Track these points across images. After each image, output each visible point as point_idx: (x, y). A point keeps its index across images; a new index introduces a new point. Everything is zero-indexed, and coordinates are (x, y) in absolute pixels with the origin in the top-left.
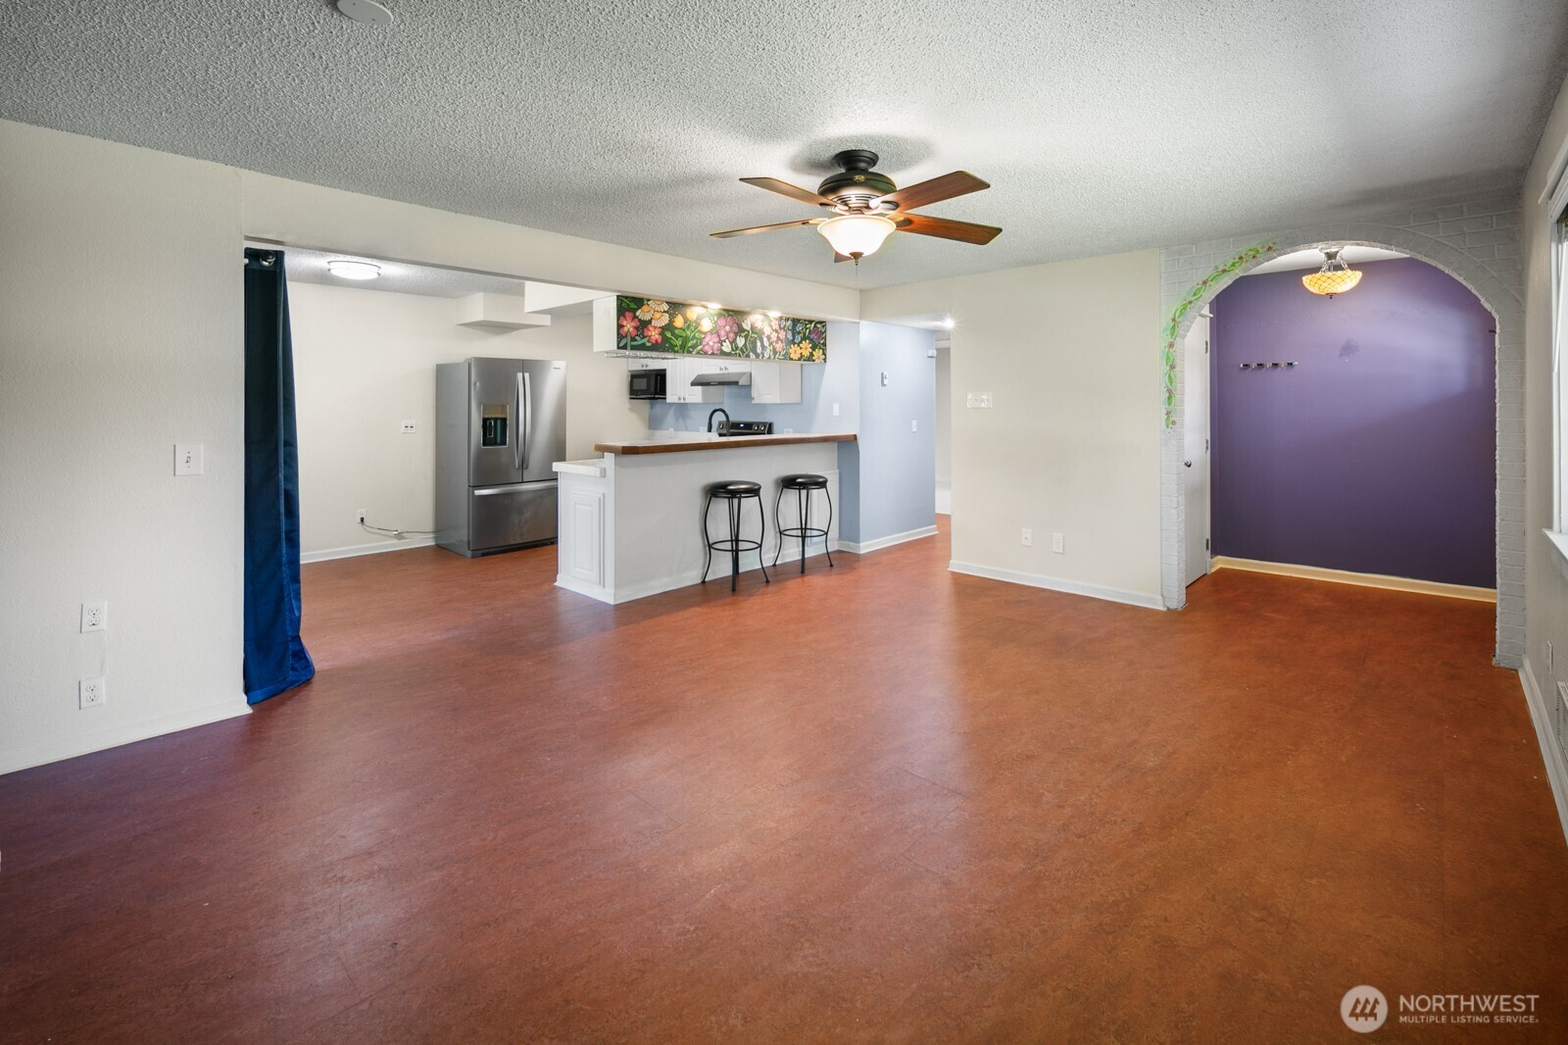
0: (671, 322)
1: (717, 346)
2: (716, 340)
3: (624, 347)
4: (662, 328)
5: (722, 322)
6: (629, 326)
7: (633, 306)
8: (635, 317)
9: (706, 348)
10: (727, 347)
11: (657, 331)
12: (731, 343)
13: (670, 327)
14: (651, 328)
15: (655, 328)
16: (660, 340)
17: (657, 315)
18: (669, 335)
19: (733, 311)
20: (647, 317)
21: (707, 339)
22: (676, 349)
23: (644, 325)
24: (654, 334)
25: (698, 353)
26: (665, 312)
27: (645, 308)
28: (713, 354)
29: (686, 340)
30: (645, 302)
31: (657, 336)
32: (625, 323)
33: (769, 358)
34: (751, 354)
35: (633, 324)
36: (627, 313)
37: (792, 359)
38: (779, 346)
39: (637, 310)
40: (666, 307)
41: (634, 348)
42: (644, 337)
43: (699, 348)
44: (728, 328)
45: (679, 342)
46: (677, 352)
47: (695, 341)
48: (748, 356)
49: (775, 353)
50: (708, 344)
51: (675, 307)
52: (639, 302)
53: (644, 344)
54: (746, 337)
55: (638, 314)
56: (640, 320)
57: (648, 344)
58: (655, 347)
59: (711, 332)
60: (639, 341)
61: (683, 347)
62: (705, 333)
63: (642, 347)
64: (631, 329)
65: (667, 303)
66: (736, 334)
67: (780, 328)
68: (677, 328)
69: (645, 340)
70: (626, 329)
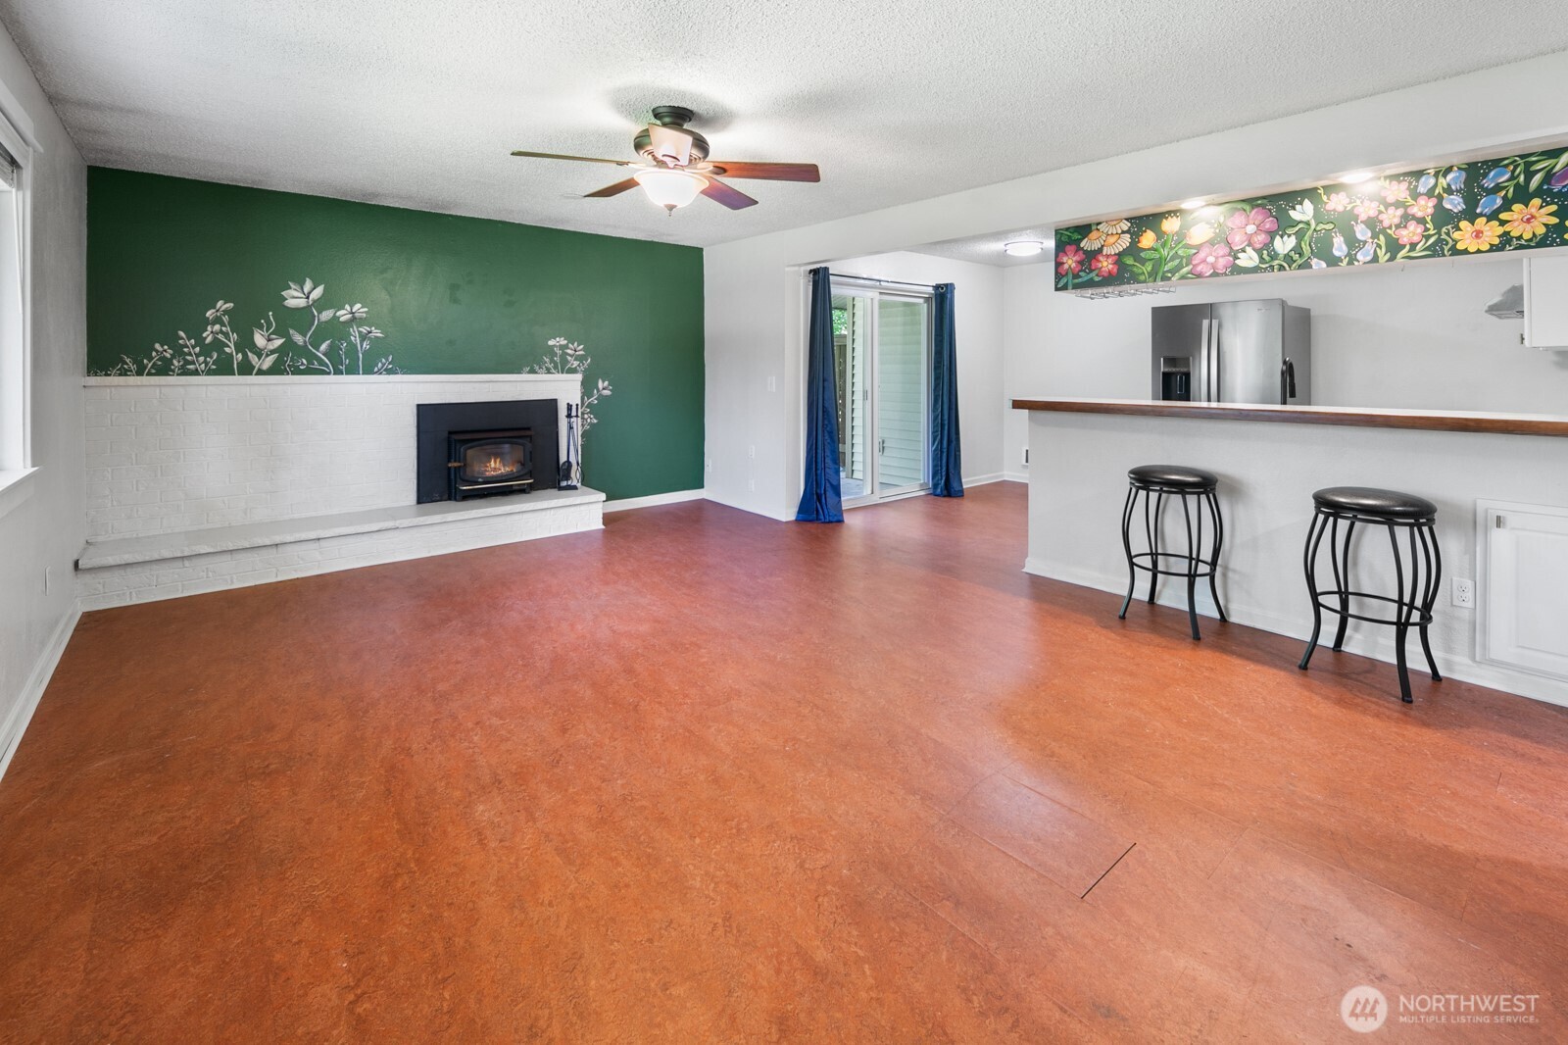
0: (1134, 243)
1: (1222, 262)
2: (1222, 250)
3: (1064, 288)
4: (1119, 254)
5: (1239, 219)
6: (1070, 262)
7: (1076, 236)
8: (1079, 249)
9: (1199, 268)
10: (1248, 259)
11: (1110, 261)
12: (1259, 252)
13: (1133, 250)
14: (1101, 258)
15: (1108, 256)
16: (1115, 270)
17: (1111, 240)
18: (1129, 261)
19: (1264, 198)
20: (1096, 246)
21: (1202, 255)
22: (1142, 278)
23: (1093, 255)
24: (1106, 265)
25: (1183, 277)
26: (1123, 232)
27: (1094, 235)
28: (1215, 274)
29: (1158, 263)
30: (1094, 227)
31: (1110, 267)
32: (1065, 259)
33: (1375, 259)
34: (1314, 262)
35: (1076, 258)
36: (1068, 248)
37: (1466, 252)
38: (1411, 233)
39: (1081, 240)
40: (1125, 225)
41: (1076, 287)
42: (1091, 271)
43: (1185, 270)
44: (1251, 229)
45: (1149, 267)
46: (1145, 282)
47: (1177, 262)
48: (1307, 265)
49: (1394, 247)
50: (1204, 261)
51: (1143, 222)
52: (1084, 230)
53: (1092, 279)
54: (1300, 235)
55: (1082, 245)
56: (1086, 252)
57: (1097, 279)
58: (1109, 280)
59: (1211, 243)
60: (1085, 277)
61: (1153, 275)
62: (1199, 247)
63: (1090, 284)
64: (1073, 265)
65: (1127, 219)
66: (1272, 235)
67: (1415, 195)
68: (1145, 250)
69: (1093, 274)
70: (1066, 266)
